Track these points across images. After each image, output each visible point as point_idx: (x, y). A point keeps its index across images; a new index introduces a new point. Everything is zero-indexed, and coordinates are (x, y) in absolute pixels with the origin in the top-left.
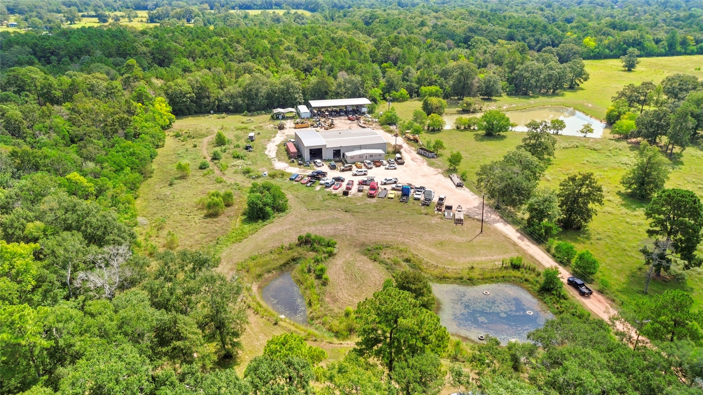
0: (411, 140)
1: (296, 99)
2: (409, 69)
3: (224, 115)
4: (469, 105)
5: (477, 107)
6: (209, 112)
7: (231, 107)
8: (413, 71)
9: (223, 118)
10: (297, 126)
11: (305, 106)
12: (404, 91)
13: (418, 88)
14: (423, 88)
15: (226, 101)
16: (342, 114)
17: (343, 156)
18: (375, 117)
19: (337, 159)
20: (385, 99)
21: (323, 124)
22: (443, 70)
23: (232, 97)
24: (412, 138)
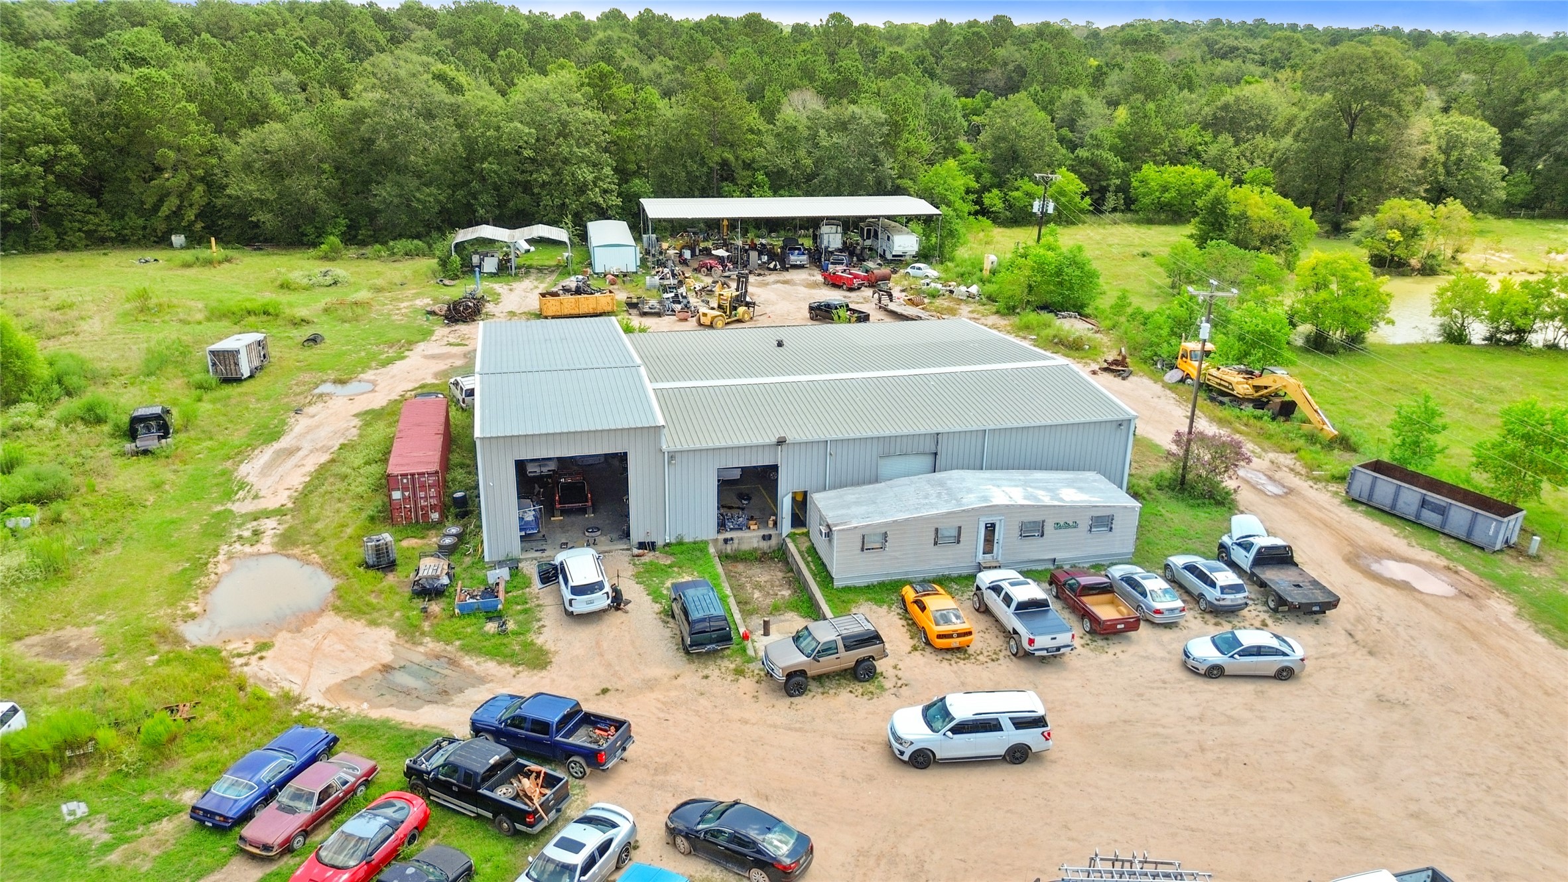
0: (1238, 401)
1: (582, 189)
2: (1077, 102)
3: (215, 250)
4: (1412, 233)
5: (1443, 246)
6: (163, 241)
7: (263, 217)
8: (1094, 106)
9: (209, 263)
10: (552, 305)
11: (623, 225)
12: (1067, 181)
13: (1125, 174)
14: (1149, 170)
15: (241, 187)
16: (795, 258)
17: (799, 520)
18: (963, 277)
19: (750, 538)
20: (983, 211)
21: (694, 301)
22: (1226, 107)
23: (277, 169)
24: (1242, 387)
